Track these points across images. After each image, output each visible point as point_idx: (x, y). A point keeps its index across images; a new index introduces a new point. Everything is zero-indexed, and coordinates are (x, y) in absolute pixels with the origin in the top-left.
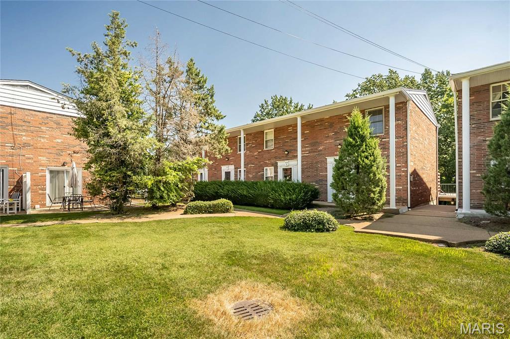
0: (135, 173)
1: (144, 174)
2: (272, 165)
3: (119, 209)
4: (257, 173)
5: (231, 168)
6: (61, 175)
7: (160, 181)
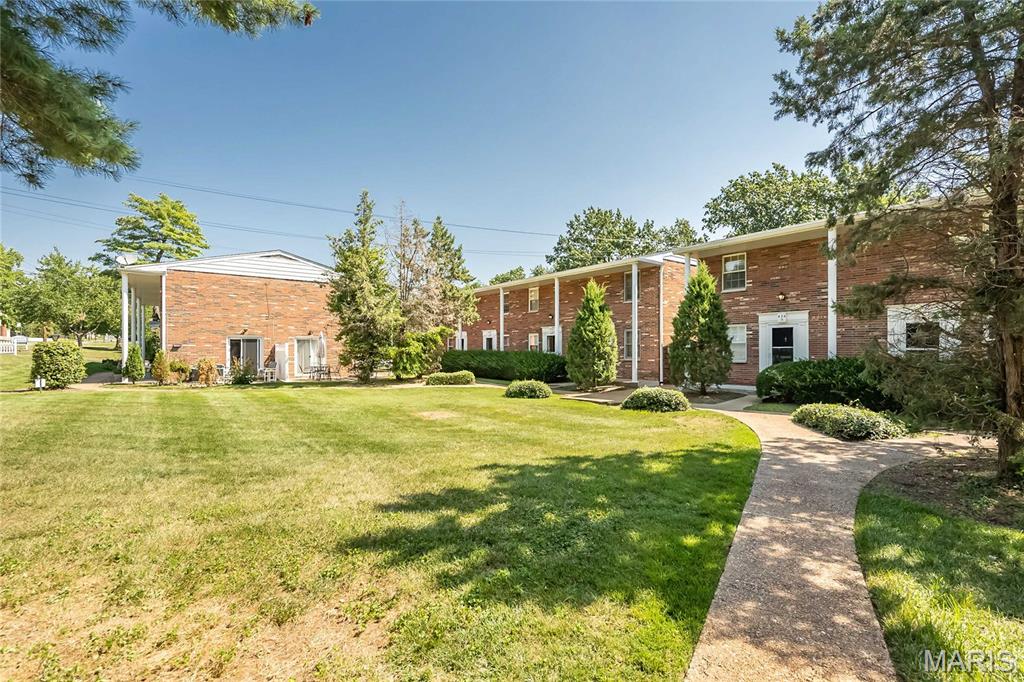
0: (380, 344)
1: (389, 345)
2: (537, 332)
3: (365, 380)
4: (521, 341)
5: (492, 334)
6: (306, 344)
7: (403, 352)
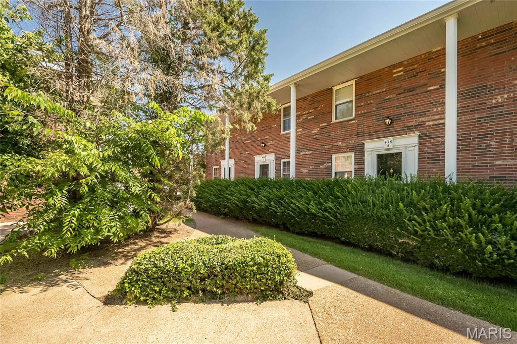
2: (351, 149)
4: (318, 165)
5: (270, 159)
